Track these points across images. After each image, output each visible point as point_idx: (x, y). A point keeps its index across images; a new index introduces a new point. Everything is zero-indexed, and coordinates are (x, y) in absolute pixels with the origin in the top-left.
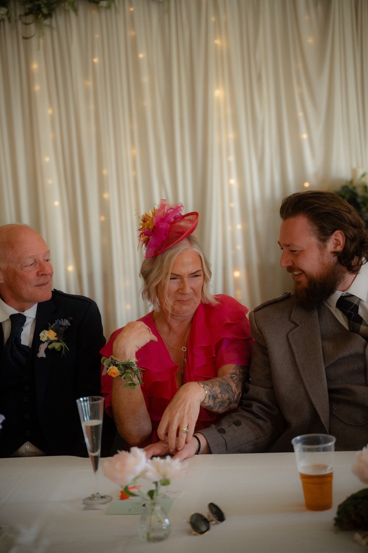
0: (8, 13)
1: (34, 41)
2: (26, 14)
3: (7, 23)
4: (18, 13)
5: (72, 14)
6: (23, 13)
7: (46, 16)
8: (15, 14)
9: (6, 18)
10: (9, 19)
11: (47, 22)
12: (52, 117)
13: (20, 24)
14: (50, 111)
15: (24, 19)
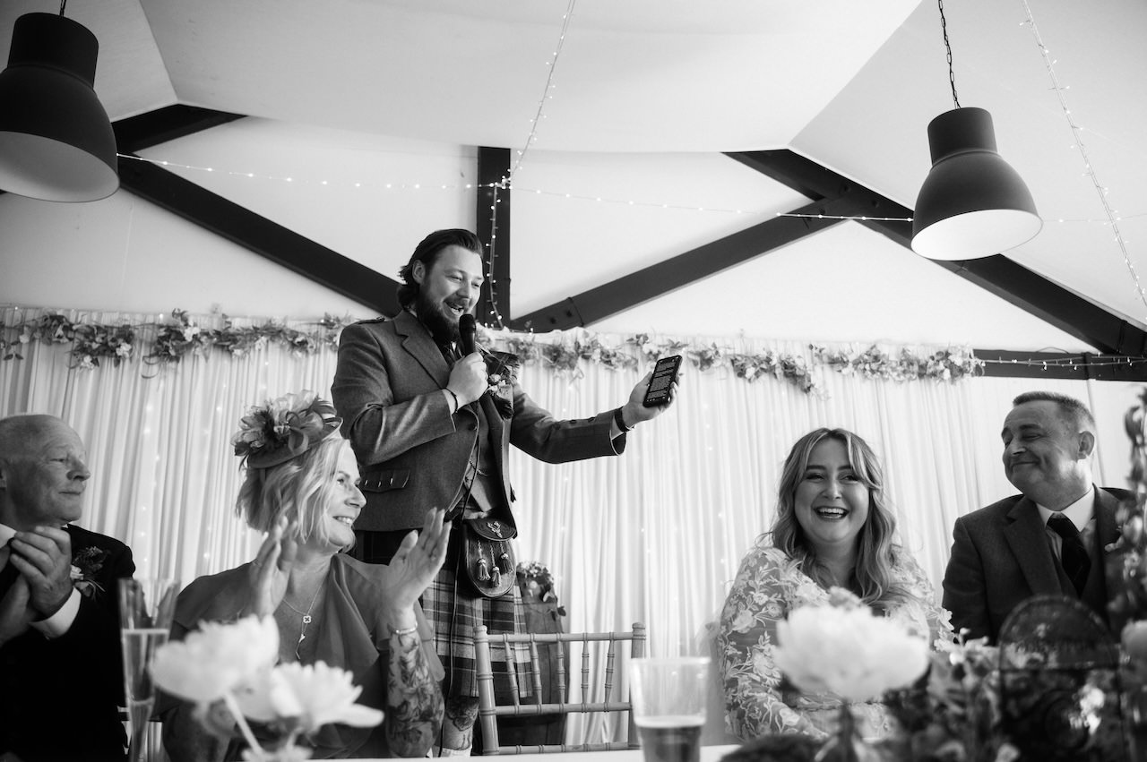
0: (131, 351)
1: (153, 382)
2: (151, 356)
3: (127, 361)
4: (143, 354)
5: (202, 360)
6: (148, 354)
7: (171, 359)
8: (139, 353)
9: (127, 355)
10: (131, 359)
11: (172, 365)
12: (158, 465)
13: (142, 364)
14: (157, 458)
15: (147, 360)
